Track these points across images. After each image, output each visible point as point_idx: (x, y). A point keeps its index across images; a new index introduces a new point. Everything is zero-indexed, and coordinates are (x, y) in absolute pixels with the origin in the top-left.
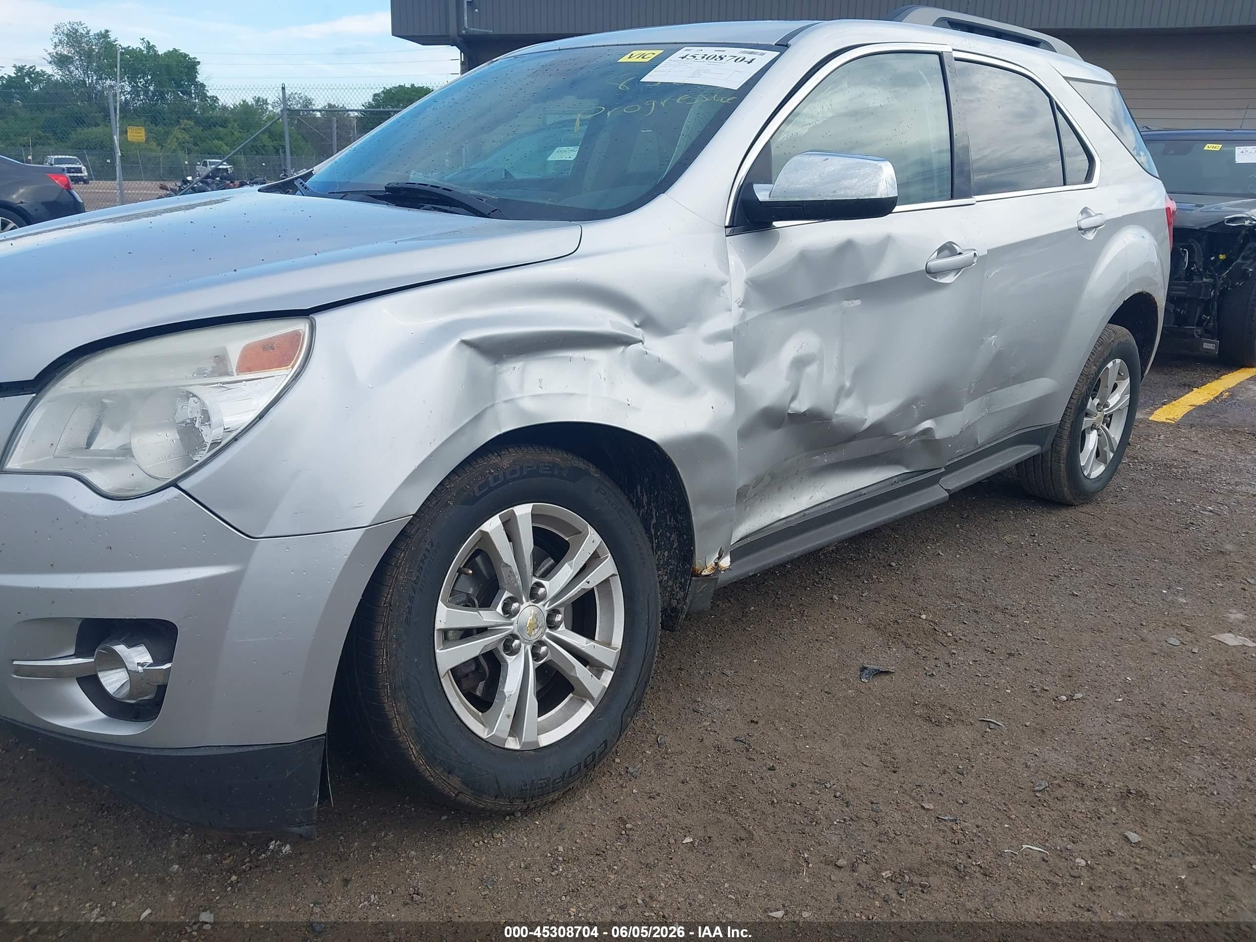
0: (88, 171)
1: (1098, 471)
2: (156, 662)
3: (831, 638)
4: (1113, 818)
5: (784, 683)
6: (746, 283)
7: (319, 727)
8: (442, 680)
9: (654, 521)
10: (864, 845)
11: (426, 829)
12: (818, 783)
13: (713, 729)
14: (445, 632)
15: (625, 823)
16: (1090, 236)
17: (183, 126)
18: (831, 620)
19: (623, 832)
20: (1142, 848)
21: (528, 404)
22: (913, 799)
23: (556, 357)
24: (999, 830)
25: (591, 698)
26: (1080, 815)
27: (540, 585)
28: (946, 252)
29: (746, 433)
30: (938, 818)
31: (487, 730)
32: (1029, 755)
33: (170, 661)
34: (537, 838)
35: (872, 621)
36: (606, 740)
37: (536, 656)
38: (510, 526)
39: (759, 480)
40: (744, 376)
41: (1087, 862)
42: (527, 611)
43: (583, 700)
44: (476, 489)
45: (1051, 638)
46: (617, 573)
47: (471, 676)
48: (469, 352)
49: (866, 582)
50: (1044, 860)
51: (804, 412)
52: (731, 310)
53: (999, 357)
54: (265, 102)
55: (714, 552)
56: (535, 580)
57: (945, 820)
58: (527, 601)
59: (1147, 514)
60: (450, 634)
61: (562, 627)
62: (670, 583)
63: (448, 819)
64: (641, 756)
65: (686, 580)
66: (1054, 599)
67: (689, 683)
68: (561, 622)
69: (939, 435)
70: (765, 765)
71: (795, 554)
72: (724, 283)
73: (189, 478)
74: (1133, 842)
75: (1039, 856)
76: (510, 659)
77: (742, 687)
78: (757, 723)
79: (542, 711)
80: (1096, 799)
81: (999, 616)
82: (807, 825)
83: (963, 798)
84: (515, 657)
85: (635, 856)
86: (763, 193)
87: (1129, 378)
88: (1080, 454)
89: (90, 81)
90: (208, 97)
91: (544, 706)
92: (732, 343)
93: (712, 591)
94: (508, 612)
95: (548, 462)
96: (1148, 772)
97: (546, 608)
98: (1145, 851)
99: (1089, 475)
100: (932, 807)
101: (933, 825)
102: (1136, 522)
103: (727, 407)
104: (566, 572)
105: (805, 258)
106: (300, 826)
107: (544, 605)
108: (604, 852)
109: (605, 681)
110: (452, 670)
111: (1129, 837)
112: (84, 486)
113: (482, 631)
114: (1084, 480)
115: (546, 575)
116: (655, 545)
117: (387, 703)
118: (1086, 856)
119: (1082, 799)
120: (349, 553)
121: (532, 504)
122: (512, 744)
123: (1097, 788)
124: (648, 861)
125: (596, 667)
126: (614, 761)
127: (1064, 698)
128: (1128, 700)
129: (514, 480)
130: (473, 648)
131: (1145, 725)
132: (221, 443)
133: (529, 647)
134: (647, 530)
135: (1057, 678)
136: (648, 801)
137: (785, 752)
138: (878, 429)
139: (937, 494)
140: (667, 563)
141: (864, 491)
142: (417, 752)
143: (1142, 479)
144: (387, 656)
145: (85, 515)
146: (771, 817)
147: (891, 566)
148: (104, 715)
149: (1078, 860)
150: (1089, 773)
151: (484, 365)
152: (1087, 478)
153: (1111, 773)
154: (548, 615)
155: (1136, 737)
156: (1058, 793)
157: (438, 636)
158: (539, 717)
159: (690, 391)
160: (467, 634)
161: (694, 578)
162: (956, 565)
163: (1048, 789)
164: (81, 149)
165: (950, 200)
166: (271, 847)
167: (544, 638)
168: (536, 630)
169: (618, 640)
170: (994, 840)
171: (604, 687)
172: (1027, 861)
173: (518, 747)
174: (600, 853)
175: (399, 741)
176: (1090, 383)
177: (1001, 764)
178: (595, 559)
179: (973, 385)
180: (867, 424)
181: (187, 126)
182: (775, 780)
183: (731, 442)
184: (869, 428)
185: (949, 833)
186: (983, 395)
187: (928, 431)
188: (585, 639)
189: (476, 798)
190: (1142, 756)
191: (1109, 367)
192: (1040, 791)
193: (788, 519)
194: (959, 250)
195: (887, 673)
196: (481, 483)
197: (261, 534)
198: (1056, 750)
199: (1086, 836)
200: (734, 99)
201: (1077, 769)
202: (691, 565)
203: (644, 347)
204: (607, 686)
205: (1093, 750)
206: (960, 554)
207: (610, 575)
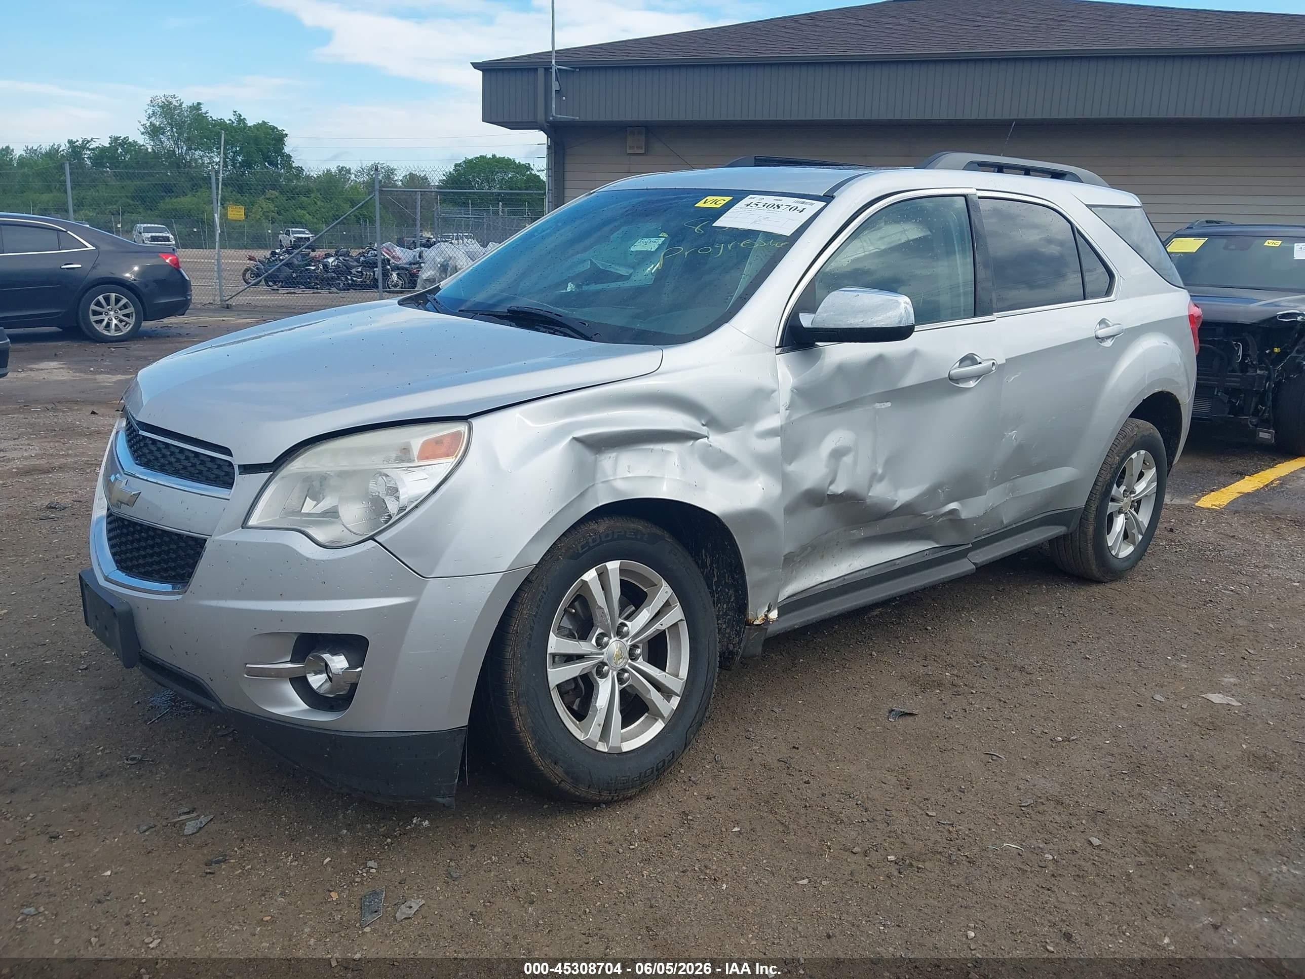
0: (176, 240)
1: (1126, 551)
2: (352, 666)
3: (867, 686)
4: (1082, 828)
5: (823, 720)
6: (792, 391)
7: (462, 720)
8: (551, 692)
9: (716, 579)
10: (877, 839)
11: (532, 813)
12: (843, 794)
13: (762, 752)
14: (554, 655)
15: (687, 815)
16: (1108, 343)
17: (267, 196)
18: (868, 672)
19: (686, 822)
20: (1102, 850)
21: (620, 485)
22: (920, 808)
23: (639, 449)
24: (987, 832)
25: (662, 717)
26: (1055, 825)
27: (624, 625)
28: (968, 362)
29: (791, 510)
30: (938, 822)
31: (583, 735)
32: (1021, 781)
33: (362, 666)
34: (619, 823)
35: (904, 674)
36: (674, 751)
37: (621, 681)
38: (603, 576)
39: (803, 548)
40: (790, 464)
41: (1054, 857)
42: (614, 645)
43: (655, 719)
44: (579, 548)
45: (1059, 692)
46: (684, 619)
47: (571, 693)
48: (579, 446)
49: (903, 642)
50: (1019, 854)
51: (841, 494)
52: (779, 412)
53: (1020, 449)
54: (349, 171)
55: (765, 605)
56: (621, 621)
57: (944, 824)
58: (614, 637)
59: (1171, 592)
60: (557, 659)
61: (640, 659)
62: (728, 631)
63: (548, 807)
64: (701, 769)
65: (740, 628)
66: (1068, 661)
67: (743, 717)
68: (640, 655)
69: (964, 515)
70: (802, 779)
71: (835, 612)
72: (773, 391)
73: (383, 534)
74: (1095, 845)
75: (1015, 852)
76: (601, 682)
77: (787, 722)
78: (798, 748)
79: (625, 724)
80: (1071, 814)
81: (1016, 674)
82: (832, 823)
83: (961, 809)
84: (604, 680)
85: (694, 839)
86: (806, 320)
87: (1155, 468)
88: (1107, 536)
89: (180, 152)
90: (294, 168)
91: (626, 721)
92: (779, 438)
93: (763, 639)
94: (600, 644)
95: (633, 529)
96: (1119, 797)
97: (629, 643)
98: (1104, 852)
99: (1117, 554)
100: (934, 814)
101: (934, 827)
102: (1158, 598)
103: (776, 489)
104: (645, 615)
105: (842, 370)
106: (443, 797)
107: (627, 641)
108: (670, 835)
109: (673, 705)
110: (557, 686)
111: (1092, 841)
112: (308, 539)
113: (580, 657)
114: (1111, 559)
115: (629, 617)
116: (716, 599)
117: (513, 708)
118: (1053, 852)
119: (1059, 814)
120: (491, 591)
121: (620, 561)
122: (602, 747)
123: (1073, 806)
124: (704, 843)
125: (667, 693)
126: (679, 772)
127: (1060, 739)
128: (1116, 742)
129: (607, 542)
130: (573, 670)
131: (1125, 762)
132: (405, 510)
133: (615, 673)
134: (709, 586)
135: (1057, 724)
136: (706, 801)
137: (819, 770)
138: (906, 509)
139: (965, 566)
140: (726, 614)
141: (898, 562)
142: (533, 746)
143: (1174, 560)
144: (513, 670)
145: (308, 559)
146: (804, 816)
147: (927, 629)
148: (306, 706)
149: (1046, 855)
150: (1069, 795)
151: (589, 455)
152: (1116, 557)
153: (1087, 796)
154: (630, 649)
155: (1115, 770)
156: (1041, 808)
157: (550, 658)
158: (622, 729)
159: (745, 475)
160: (569, 659)
161: (747, 627)
162: (986, 630)
163: (1032, 805)
164: (169, 218)
165: (973, 317)
166: (414, 821)
167: (627, 666)
168: (621, 660)
169: (684, 672)
170: (982, 839)
171: (673, 709)
172: (1005, 855)
173: (606, 750)
174: (667, 836)
175: (520, 736)
176: (1114, 471)
177: (997, 786)
178: (667, 606)
179: (995, 473)
180: (898, 505)
181: (273, 197)
182: (809, 791)
183: (779, 517)
184: (898, 508)
185: (946, 833)
186: (1006, 482)
187: (953, 511)
188: (658, 670)
189: (574, 787)
190: (1117, 785)
191: (1133, 458)
192: (1025, 806)
193: (830, 583)
194: (979, 360)
195: (911, 714)
196: (583, 543)
197: (430, 575)
198: (1045, 777)
199: (1056, 840)
200: (786, 244)
201: (1060, 792)
202: (745, 616)
203: (709, 441)
204: (675, 709)
205: (1077, 778)
206: (990, 621)
207: (679, 619)
